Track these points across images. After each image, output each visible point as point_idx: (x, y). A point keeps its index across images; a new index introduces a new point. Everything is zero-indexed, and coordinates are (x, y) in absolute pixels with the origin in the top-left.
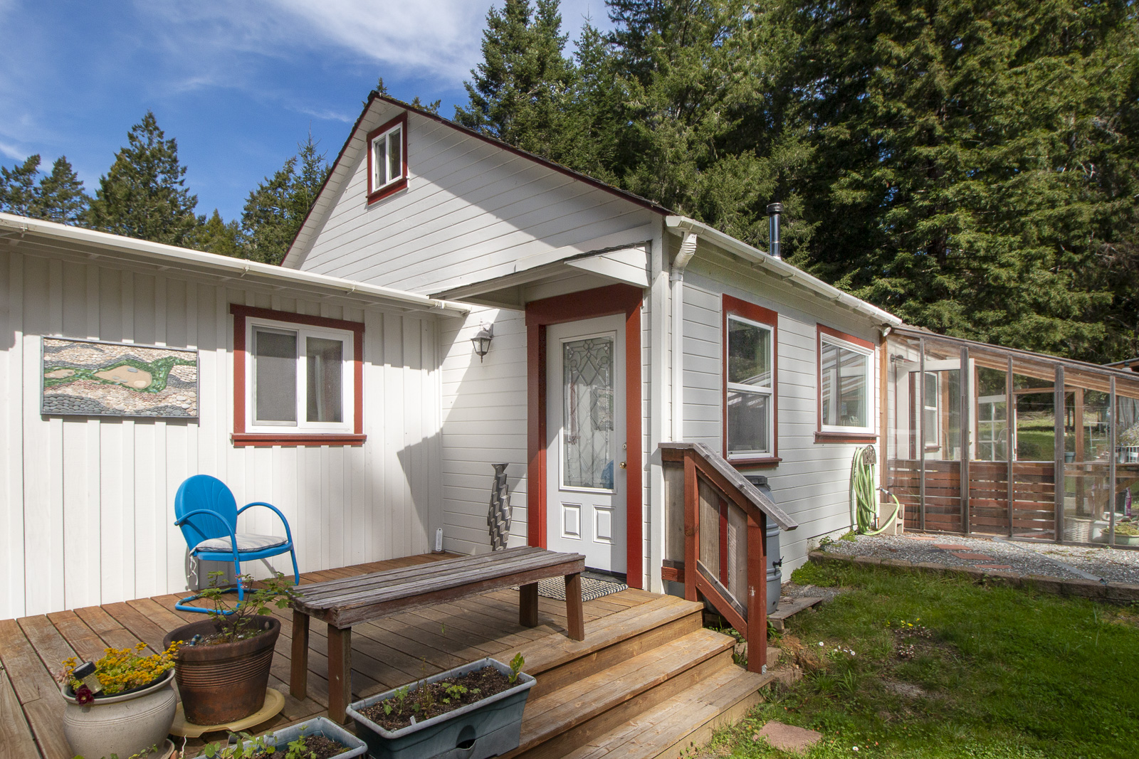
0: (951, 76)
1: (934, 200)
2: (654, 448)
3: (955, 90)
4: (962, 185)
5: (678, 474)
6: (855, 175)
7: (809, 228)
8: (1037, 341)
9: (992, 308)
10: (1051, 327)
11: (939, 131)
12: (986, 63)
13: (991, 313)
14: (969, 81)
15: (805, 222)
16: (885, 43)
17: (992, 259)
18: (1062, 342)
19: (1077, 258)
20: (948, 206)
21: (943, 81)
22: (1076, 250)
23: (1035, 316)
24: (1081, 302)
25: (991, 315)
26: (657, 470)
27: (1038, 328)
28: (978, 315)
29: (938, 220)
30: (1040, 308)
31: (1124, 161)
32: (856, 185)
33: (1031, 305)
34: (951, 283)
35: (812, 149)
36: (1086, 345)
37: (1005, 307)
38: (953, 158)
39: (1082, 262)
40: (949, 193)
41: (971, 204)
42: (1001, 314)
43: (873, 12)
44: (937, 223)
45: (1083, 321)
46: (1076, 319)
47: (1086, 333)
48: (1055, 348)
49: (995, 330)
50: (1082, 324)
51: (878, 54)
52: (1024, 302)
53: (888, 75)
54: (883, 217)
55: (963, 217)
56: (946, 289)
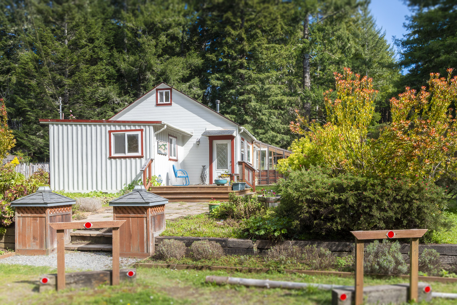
0: (250, 47)
1: (244, 90)
2: (237, 162)
3: (250, 51)
4: (252, 86)
5: (241, 166)
6: (217, 75)
7: (201, 91)
8: (272, 141)
9: (261, 129)
10: (277, 136)
11: (246, 64)
12: (259, 45)
13: (260, 130)
14: (254, 49)
15: (199, 88)
16: (228, 28)
17: (260, 111)
18: (279, 141)
19: (283, 112)
20: (249, 92)
21: (247, 48)
22: (282, 109)
23: (272, 132)
24: (284, 128)
25: (260, 131)
26: (237, 165)
27: (273, 136)
28: (256, 131)
29: (245, 97)
30: (273, 129)
31: (295, 80)
32: (218, 79)
33: (271, 129)
34: (249, 119)
35: (202, 61)
36: (285, 143)
37: (264, 128)
38: (250, 76)
39: (284, 114)
40: (249, 87)
41: (255, 92)
42: (263, 131)
43: (225, 16)
44: (245, 98)
45: (284, 134)
46: (283, 133)
47: (285, 138)
48: (277, 143)
49: (261, 136)
50: (284, 136)
51: (226, 32)
52: (269, 127)
53: (229, 40)
54: (227, 92)
55: (253, 96)
56: (247, 121)
